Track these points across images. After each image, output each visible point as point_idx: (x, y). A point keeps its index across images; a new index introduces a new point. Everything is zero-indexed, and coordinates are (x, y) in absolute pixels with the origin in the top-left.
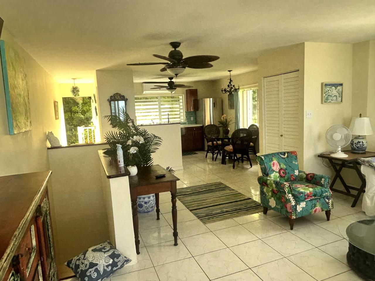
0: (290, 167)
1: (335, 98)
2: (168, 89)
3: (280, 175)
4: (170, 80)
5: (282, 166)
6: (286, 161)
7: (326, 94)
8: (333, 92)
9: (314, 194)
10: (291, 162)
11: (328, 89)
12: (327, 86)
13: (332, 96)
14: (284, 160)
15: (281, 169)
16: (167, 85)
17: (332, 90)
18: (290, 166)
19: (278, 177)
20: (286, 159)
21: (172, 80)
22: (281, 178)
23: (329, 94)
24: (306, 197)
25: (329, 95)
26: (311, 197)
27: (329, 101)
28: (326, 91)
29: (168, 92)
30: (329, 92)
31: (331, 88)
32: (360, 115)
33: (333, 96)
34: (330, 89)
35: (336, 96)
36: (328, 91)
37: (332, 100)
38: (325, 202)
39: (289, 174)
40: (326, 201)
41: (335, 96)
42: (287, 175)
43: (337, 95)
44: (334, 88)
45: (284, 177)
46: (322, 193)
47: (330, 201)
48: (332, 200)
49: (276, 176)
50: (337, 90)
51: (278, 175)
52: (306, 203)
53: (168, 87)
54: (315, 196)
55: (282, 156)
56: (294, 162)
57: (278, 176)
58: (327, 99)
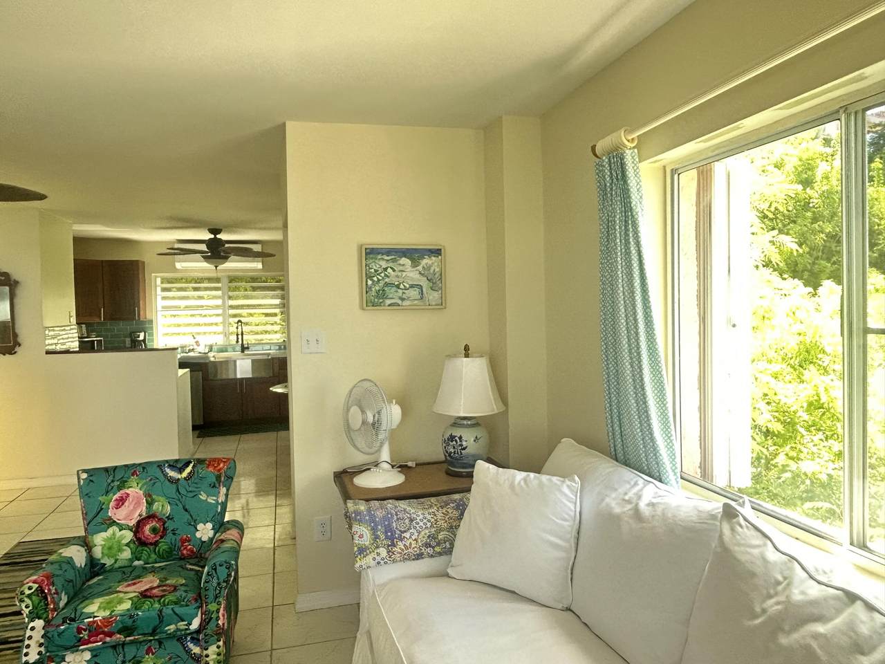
0: (186, 510)
1: (414, 293)
2: (206, 258)
3: (139, 539)
4: (212, 236)
5: (156, 507)
6: (178, 490)
7: (375, 279)
8: (404, 274)
9: (121, 626)
10: (192, 494)
11: (384, 264)
12: (379, 257)
13: (402, 286)
14: (175, 486)
15: (151, 517)
16: (203, 247)
17: (401, 268)
18: (187, 507)
19: (127, 545)
20: (183, 483)
21: (218, 236)
22: (140, 548)
23: (387, 280)
24: (85, 635)
25: (387, 284)
26: (110, 635)
27: (388, 302)
28: (376, 271)
29: (205, 265)
30: (386, 275)
31: (394, 261)
32: (467, 348)
33: (408, 286)
34: (391, 264)
35: (421, 287)
36: (386, 269)
37: (402, 299)
38: (185, 656)
39: (174, 534)
40: (188, 652)
41: (412, 286)
42: (169, 537)
43: (424, 283)
44: (404, 261)
45: (156, 544)
46: (161, 621)
47: (212, 650)
48: (218, 647)
49: (119, 542)
50: (420, 268)
51: (128, 536)
52: (94, 656)
53: (207, 252)
54: (127, 630)
55: (172, 474)
56: (203, 497)
57: (125, 541)
58: (382, 295)
